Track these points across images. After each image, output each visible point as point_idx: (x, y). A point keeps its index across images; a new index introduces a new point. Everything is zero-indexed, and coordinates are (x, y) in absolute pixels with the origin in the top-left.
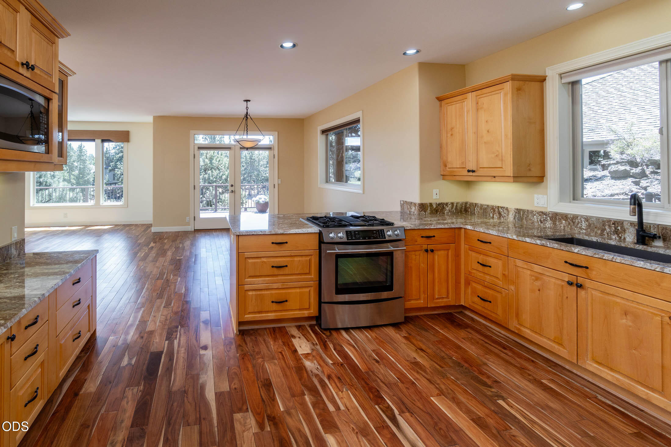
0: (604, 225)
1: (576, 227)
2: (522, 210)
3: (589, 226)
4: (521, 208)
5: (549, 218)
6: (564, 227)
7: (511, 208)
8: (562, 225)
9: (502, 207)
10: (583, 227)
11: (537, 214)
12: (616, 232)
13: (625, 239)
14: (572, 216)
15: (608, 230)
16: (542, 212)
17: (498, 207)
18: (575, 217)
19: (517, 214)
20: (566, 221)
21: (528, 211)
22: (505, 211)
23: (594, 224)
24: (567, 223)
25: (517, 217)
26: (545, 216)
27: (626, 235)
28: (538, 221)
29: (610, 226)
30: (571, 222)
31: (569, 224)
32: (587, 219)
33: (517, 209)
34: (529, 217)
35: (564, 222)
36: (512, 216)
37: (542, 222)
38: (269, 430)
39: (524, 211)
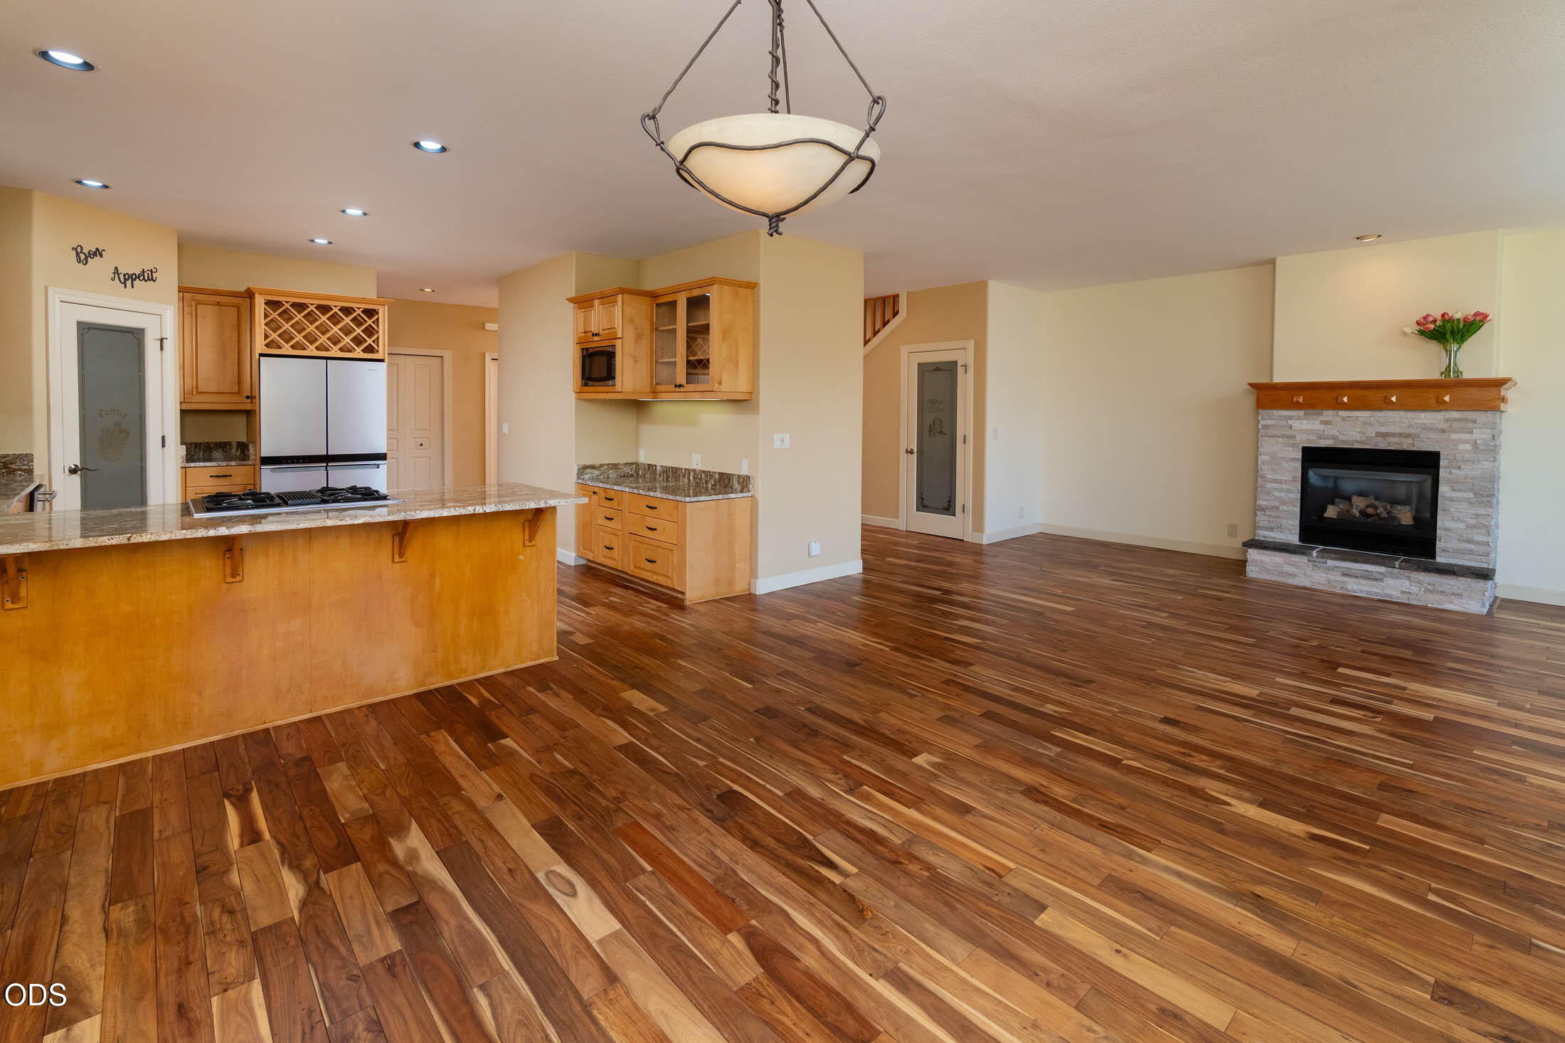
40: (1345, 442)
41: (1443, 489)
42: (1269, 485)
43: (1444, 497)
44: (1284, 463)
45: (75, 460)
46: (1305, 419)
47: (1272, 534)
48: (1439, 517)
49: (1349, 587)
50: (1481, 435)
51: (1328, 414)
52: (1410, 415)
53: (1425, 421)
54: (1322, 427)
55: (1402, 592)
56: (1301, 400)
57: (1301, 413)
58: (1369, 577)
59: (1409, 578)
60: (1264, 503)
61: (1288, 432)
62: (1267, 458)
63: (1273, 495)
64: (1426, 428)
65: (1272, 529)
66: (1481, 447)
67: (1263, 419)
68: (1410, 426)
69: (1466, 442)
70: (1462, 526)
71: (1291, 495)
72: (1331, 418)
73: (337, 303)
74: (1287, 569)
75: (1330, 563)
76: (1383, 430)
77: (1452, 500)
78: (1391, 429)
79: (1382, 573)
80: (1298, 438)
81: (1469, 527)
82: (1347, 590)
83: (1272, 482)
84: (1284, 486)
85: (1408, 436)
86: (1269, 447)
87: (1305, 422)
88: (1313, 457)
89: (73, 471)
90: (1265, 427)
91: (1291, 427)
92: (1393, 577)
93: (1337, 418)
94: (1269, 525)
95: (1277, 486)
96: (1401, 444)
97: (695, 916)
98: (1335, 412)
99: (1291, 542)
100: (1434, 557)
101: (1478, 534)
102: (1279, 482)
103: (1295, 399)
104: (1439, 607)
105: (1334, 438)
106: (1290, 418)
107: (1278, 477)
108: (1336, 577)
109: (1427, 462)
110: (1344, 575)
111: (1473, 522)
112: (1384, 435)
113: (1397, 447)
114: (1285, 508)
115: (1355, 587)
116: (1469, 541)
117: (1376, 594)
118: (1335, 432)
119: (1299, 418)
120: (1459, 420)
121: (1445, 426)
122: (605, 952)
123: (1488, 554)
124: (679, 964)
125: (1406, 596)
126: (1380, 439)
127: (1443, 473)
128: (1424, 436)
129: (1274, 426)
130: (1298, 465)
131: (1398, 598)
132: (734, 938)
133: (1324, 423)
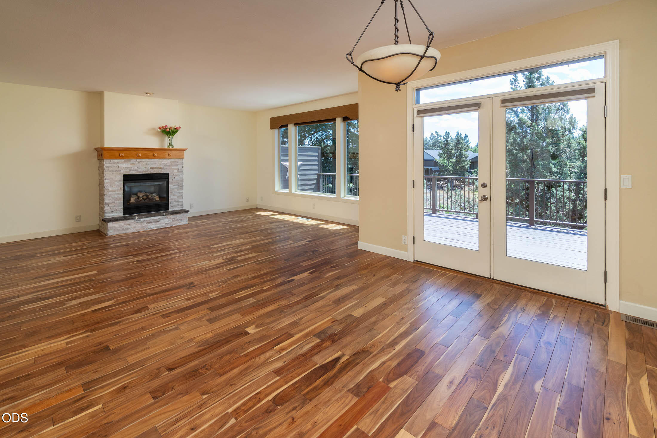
40: (140, 172)
41: (170, 185)
42: (110, 193)
43: (171, 188)
44: (116, 182)
46: (124, 163)
47: (112, 214)
48: (170, 195)
49: (149, 227)
50: (179, 167)
51: (133, 161)
52: (161, 160)
53: (165, 163)
54: (131, 166)
55: (166, 224)
56: (123, 155)
57: (123, 160)
58: (156, 221)
59: (168, 218)
60: (108, 201)
61: (118, 169)
62: (109, 181)
63: (112, 197)
64: (165, 165)
65: (112, 212)
66: (180, 171)
67: (106, 163)
68: (161, 164)
69: (176, 169)
70: (176, 197)
71: (120, 196)
72: (134, 162)
74: (126, 227)
75: (142, 220)
76: (152, 166)
77: (173, 189)
78: (155, 166)
79: (160, 219)
80: (122, 171)
81: (178, 197)
82: (149, 228)
83: (112, 191)
84: (117, 192)
85: (160, 168)
86: (108, 176)
87: (124, 164)
88: (128, 179)
90: (107, 167)
91: (119, 167)
92: (163, 219)
93: (137, 162)
94: (110, 211)
95: (113, 193)
96: (158, 171)
97: (385, 400)
98: (136, 160)
99: (120, 216)
100: (168, 209)
101: (180, 199)
102: (114, 191)
103: (121, 155)
104: (176, 225)
105: (136, 170)
106: (118, 163)
107: (114, 189)
108: (145, 224)
109: (165, 177)
110: (147, 223)
111: (178, 195)
112: (153, 168)
113: (157, 172)
114: (117, 202)
115: (151, 226)
116: (178, 202)
117: (158, 227)
118: (136, 168)
119: (122, 163)
120: (174, 162)
121: (170, 164)
122: (421, 432)
123: (182, 205)
124: (414, 401)
125: (167, 225)
126: (152, 170)
127: (170, 180)
128: (165, 168)
129: (111, 166)
130: (122, 183)
131: (165, 226)
132: (392, 385)
133: (132, 164)
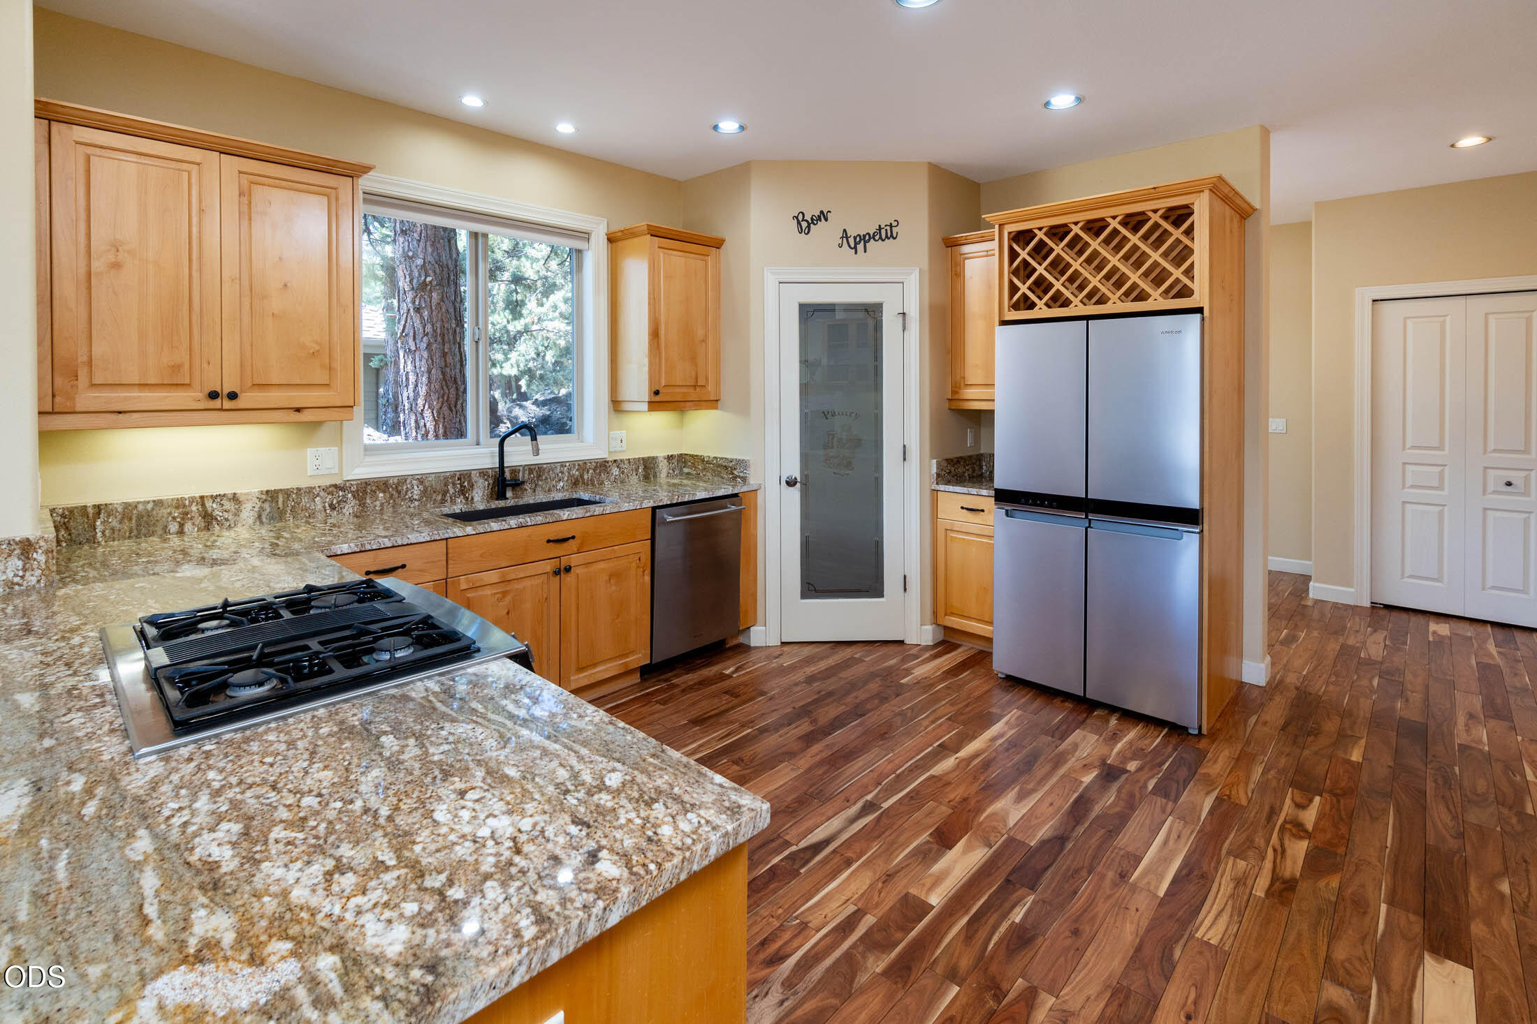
0: (446, 485)
1: (404, 499)
2: (281, 490)
3: (424, 493)
4: (278, 488)
5: (350, 495)
6: (382, 505)
7: (247, 494)
8: (378, 503)
9: (214, 498)
10: (415, 497)
11: (322, 494)
12: (463, 492)
13: (472, 499)
14: (396, 481)
15: (452, 491)
16: (335, 486)
17: (202, 497)
18: (403, 480)
19: (266, 506)
20: (384, 492)
21: (299, 489)
22: (228, 505)
23: (431, 486)
24: (387, 495)
25: (268, 510)
26: (341, 493)
27: (474, 492)
28: (324, 507)
29: (454, 484)
30: (394, 493)
31: (392, 495)
32: (421, 479)
33: (267, 492)
34: (303, 503)
35: (381, 495)
36: (252, 513)
37: (334, 509)
38: (1020, 980)
39: (287, 493)
45: (794, 469)
73: (1113, 211)
89: (791, 483)
